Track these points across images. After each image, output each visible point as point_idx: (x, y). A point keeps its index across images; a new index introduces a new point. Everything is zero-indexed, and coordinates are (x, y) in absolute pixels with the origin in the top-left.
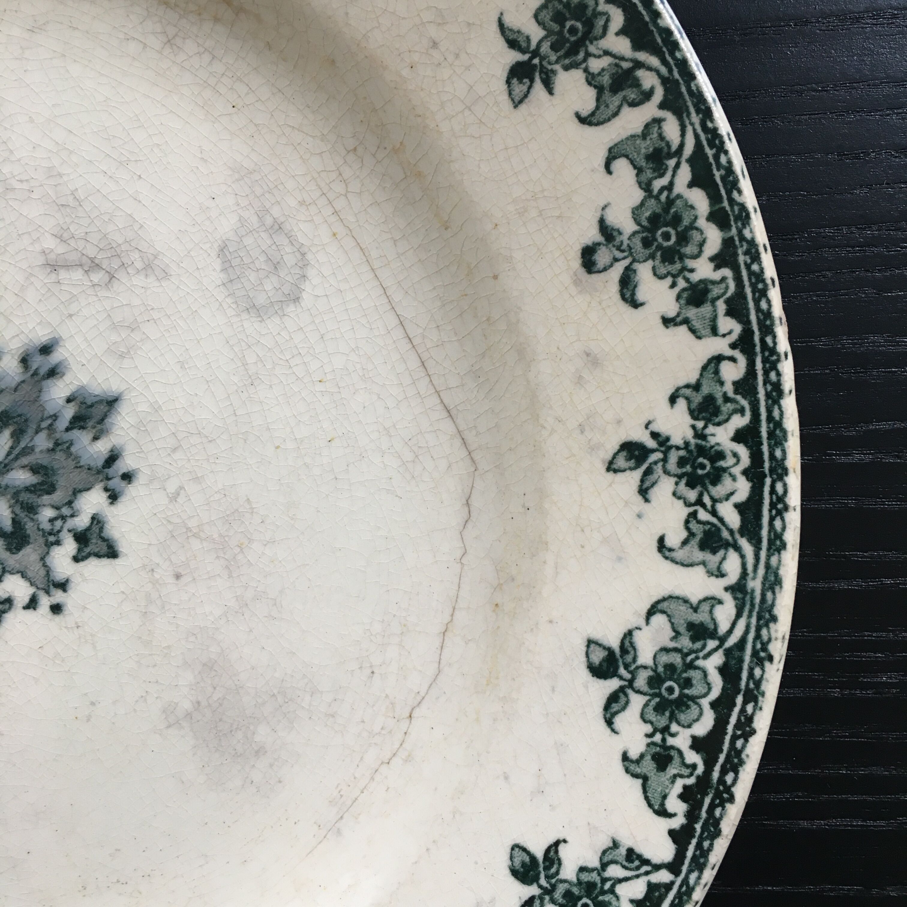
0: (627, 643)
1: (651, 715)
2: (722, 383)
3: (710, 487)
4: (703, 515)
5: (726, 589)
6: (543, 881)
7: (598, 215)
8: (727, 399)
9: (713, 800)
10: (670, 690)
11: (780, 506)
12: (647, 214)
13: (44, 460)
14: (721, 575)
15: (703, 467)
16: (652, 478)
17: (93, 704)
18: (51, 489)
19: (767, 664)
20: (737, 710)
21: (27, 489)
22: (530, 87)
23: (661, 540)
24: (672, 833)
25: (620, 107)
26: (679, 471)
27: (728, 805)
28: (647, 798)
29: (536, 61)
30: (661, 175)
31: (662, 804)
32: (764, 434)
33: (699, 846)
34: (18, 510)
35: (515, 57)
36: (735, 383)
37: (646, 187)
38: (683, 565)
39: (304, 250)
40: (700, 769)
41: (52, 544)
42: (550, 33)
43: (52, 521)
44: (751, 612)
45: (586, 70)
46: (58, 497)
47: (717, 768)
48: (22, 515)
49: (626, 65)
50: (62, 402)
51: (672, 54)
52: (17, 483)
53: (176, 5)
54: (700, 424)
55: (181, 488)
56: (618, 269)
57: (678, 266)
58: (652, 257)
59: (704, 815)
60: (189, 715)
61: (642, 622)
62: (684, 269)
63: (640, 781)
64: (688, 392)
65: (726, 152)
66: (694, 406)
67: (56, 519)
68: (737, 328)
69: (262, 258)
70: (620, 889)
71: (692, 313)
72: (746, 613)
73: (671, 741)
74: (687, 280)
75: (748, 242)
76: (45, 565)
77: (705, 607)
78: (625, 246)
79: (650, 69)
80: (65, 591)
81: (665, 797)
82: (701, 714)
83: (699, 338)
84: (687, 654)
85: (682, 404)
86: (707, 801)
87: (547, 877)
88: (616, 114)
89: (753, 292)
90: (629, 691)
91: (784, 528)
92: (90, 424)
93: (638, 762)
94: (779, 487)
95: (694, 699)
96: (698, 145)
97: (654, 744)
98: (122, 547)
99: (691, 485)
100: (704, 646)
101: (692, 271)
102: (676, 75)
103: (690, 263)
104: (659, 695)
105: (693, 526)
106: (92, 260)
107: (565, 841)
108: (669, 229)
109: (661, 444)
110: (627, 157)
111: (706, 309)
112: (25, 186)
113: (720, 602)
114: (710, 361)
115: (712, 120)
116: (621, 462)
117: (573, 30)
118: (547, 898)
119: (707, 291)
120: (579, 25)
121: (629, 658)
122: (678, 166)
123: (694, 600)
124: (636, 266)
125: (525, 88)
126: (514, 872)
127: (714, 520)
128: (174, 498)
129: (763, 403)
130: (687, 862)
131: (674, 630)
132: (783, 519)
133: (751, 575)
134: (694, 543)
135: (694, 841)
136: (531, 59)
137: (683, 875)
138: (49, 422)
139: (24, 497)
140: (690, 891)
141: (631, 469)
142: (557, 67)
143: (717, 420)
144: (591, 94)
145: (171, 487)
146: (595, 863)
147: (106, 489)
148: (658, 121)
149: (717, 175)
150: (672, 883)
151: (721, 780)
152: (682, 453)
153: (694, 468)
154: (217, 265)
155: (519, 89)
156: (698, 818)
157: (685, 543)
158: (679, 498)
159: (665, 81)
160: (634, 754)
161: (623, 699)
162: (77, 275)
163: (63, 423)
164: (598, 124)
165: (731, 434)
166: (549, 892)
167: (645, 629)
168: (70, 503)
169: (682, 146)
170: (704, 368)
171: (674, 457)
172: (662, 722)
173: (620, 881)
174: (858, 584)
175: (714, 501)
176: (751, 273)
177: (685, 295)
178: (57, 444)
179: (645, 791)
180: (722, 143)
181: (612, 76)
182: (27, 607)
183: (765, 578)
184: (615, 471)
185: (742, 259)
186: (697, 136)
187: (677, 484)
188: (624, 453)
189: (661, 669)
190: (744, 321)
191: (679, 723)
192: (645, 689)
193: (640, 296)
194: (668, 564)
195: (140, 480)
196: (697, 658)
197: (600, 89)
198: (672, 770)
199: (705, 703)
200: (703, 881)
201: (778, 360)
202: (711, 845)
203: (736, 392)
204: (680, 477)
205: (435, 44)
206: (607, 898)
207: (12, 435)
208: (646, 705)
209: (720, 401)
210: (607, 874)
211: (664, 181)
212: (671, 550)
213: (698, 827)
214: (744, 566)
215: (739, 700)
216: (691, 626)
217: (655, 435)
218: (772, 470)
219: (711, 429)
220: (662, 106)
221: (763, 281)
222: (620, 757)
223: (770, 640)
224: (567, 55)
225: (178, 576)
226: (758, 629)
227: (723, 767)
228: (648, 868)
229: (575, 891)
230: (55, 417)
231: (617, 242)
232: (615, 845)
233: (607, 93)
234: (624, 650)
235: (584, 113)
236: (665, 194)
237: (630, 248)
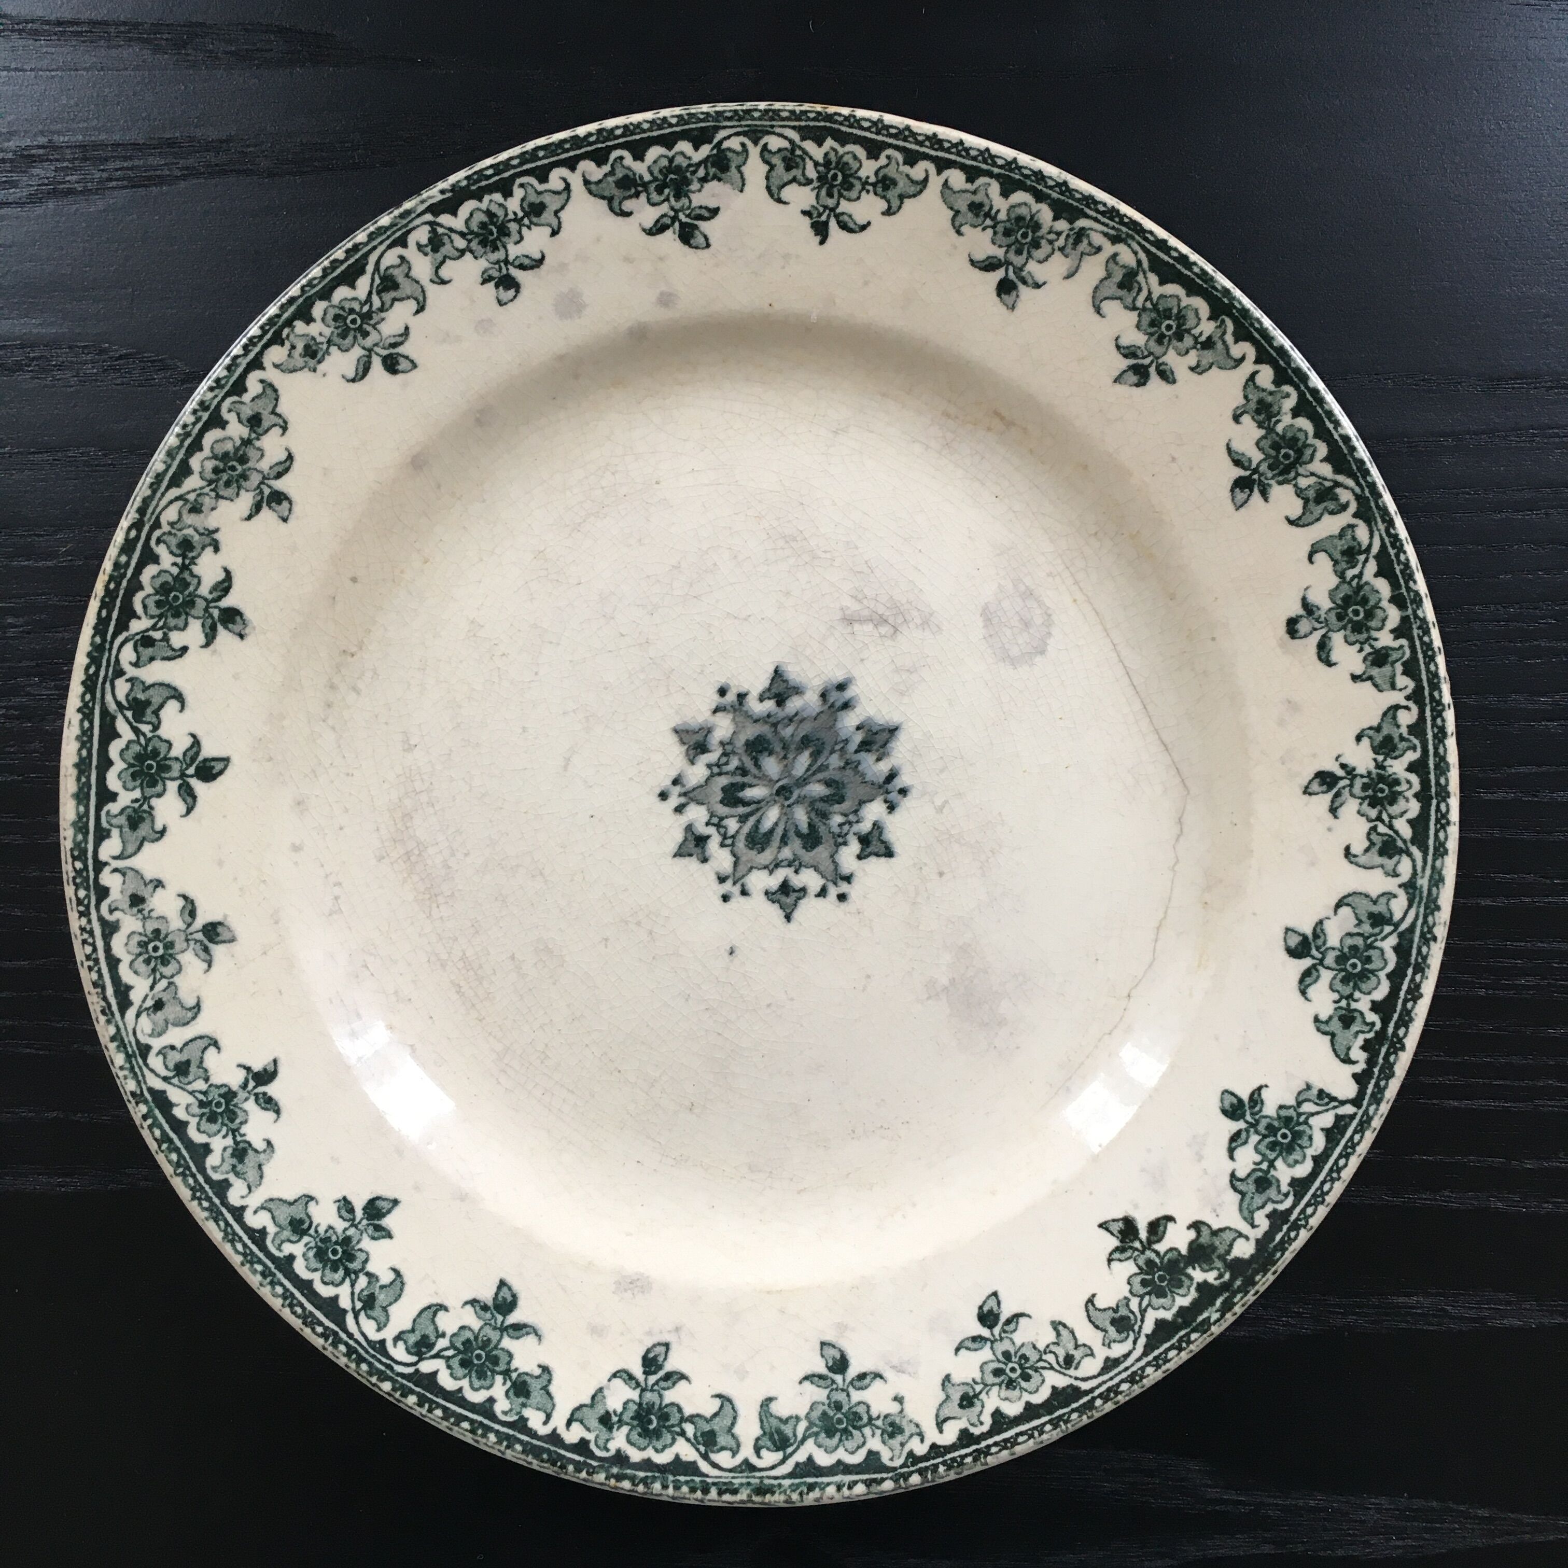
0: (1318, 930)
1: (1338, 986)
2: (1398, 726)
3: (1388, 807)
4: (1382, 829)
5: (1400, 886)
6: (1248, 1118)
7: (1301, 595)
8: (1402, 738)
9: (1388, 1049)
10: (1354, 966)
11: (1443, 821)
12: (1341, 595)
13: (837, 776)
14: (1396, 875)
15: (1382, 791)
16: (1339, 800)
17: (868, 977)
18: (841, 800)
19: (1432, 943)
20: (1407, 979)
21: (823, 799)
22: (1249, 496)
23: (1347, 849)
24: (1355, 1076)
25: (1322, 515)
26: (1363, 794)
27: (1400, 1053)
28: (1334, 1050)
29: (1256, 477)
30: (1353, 567)
31: (1347, 1054)
32: (1432, 766)
33: (1377, 1085)
34: (813, 815)
35: (1239, 472)
36: (1408, 727)
37: (1341, 575)
38: (1365, 868)
39: (1049, 612)
40: (1378, 1026)
41: (841, 844)
42: (1268, 456)
43: (841, 825)
44: (1420, 903)
45: (1295, 486)
46: (846, 806)
47: (1392, 1025)
48: (816, 820)
49: (1327, 484)
50: (853, 729)
51: (1364, 478)
52: (814, 794)
53: (957, 417)
54: (1380, 758)
55: (946, 802)
56: (1316, 637)
57: (1365, 635)
58: (1344, 628)
59: (1381, 1061)
60: (945, 989)
61: (1331, 913)
62: (1369, 638)
63: (1329, 1037)
64: (1371, 733)
65: (1405, 552)
66: (1376, 744)
67: (844, 824)
68: (1411, 685)
69: (1016, 618)
70: (1312, 1121)
71: (1375, 672)
72: (1415, 905)
73: (1354, 1005)
74: (1372, 647)
75: (1420, 619)
76: (834, 862)
77: (1383, 900)
78: (1322, 619)
79: (1346, 488)
80: (849, 883)
81: (1349, 1049)
82: (1379, 983)
83: (1381, 691)
84: (1368, 938)
85: (1366, 742)
86: (1384, 1050)
87: (1252, 1114)
88: (1318, 519)
89: (1424, 657)
90: (1320, 968)
91: (1446, 838)
92: (875, 748)
93: (1327, 1022)
94: (1443, 807)
95: (1373, 972)
96: (1383, 546)
97: (1340, 1008)
98: (897, 848)
99: (1372, 805)
100: (1382, 931)
101: (1376, 639)
102: (1368, 494)
103: (1374, 634)
104: (1345, 970)
105: (1374, 837)
106: (881, 616)
107: (1266, 1086)
108: (1358, 607)
109: (1348, 773)
110: (1326, 551)
111: (1387, 669)
112: (828, 556)
113: (1395, 896)
114: (1389, 709)
115: (1394, 528)
116: (1315, 787)
117: (1287, 456)
118: (1252, 1130)
119: (1387, 656)
120: (1291, 452)
121: (1320, 942)
122: (1366, 560)
123: (1374, 895)
124: (1331, 634)
125: (1245, 496)
126: (1224, 1112)
127: (1391, 833)
128: (940, 810)
129: (1431, 742)
130: (1367, 1097)
131: (1357, 918)
132: (1446, 831)
133: (1420, 874)
134: (1375, 850)
135: (1373, 1082)
136: (1251, 475)
137: (1364, 1108)
138: (842, 745)
139: (819, 805)
140: (1370, 1119)
141: (1323, 792)
142: (1272, 482)
143: (1394, 755)
144: (1299, 503)
145: (938, 802)
146: (1291, 1102)
147: (886, 801)
148: (1352, 527)
149: (1397, 569)
150: (1355, 1114)
151: (1395, 1034)
152: (1366, 780)
153: (1375, 791)
154: (980, 622)
155: (1241, 496)
156: (1376, 1064)
157: (1367, 850)
158: (1362, 815)
159: (1358, 498)
160: (1323, 1017)
161: (1315, 974)
162: (869, 627)
163: (853, 746)
164: (1303, 526)
165: (1406, 766)
166: (1254, 1125)
167: (1334, 919)
168: (856, 812)
169: (1370, 546)
170: (1385, 714)
171: (1358, 783)
172: (1347, 990)
173: (1313, 1114)
174: (1500, 902)
175: (1391, 817)
176: (1423, 643)
177: (1370, 658)
178: (847, 763)
179: (1333, 1045)
180: (1402, 545)
181: (1317, 491)
182: (818, 895)
183: (1431, 877)
184: (1310, 794)
185: (1416, 632)
186: (1382, 539)
187: (1361, 804)
188: (1318, 780)
189: (1346, 950)
190: (1417, 679)
191: (1361, 992)
192: (1334, 965)
193: (1334, 657)
194: (1353, 866)
195: (914, 795)
196: (1376, 940)
197: (1306, 501)
198: (1355, 1028)
199: (1382, 975)
200: (1380, 1112)
201: (1443, 710)
202: (1387, 1084)
203: (1410, 733)
204: (1363, 799)
206: (1301, 1128)
207: (811, 755)
208: (1334, 978)
209: (1397, 740)
210: (1301, 1110)
211: (1356, 571)
212: (1355, 856)
213: (1376, 1070)
214: (1414, 867)
215: (1410, 971)
216: (1371, 916)
217: (1343, 766)
218: (1437, 794)
219: (1389, 762)
220: (1355, 515)
221: (1432, 649)
222: (1312, 1019)
223: (1434, 924)
224: (1280, 474)
225: (941, 874)
226: (1426, 916)
227: (1396, 1023)
228: (1336, 1104)
229: (1276, 1124)
230: (846, 741)
231: (1316, 616)
232: (1309, 1087)
233: (1311, 505)
234: (1316, 935)
235: (1293, 517)
236: (1356, 580)
237: (1326, 620)
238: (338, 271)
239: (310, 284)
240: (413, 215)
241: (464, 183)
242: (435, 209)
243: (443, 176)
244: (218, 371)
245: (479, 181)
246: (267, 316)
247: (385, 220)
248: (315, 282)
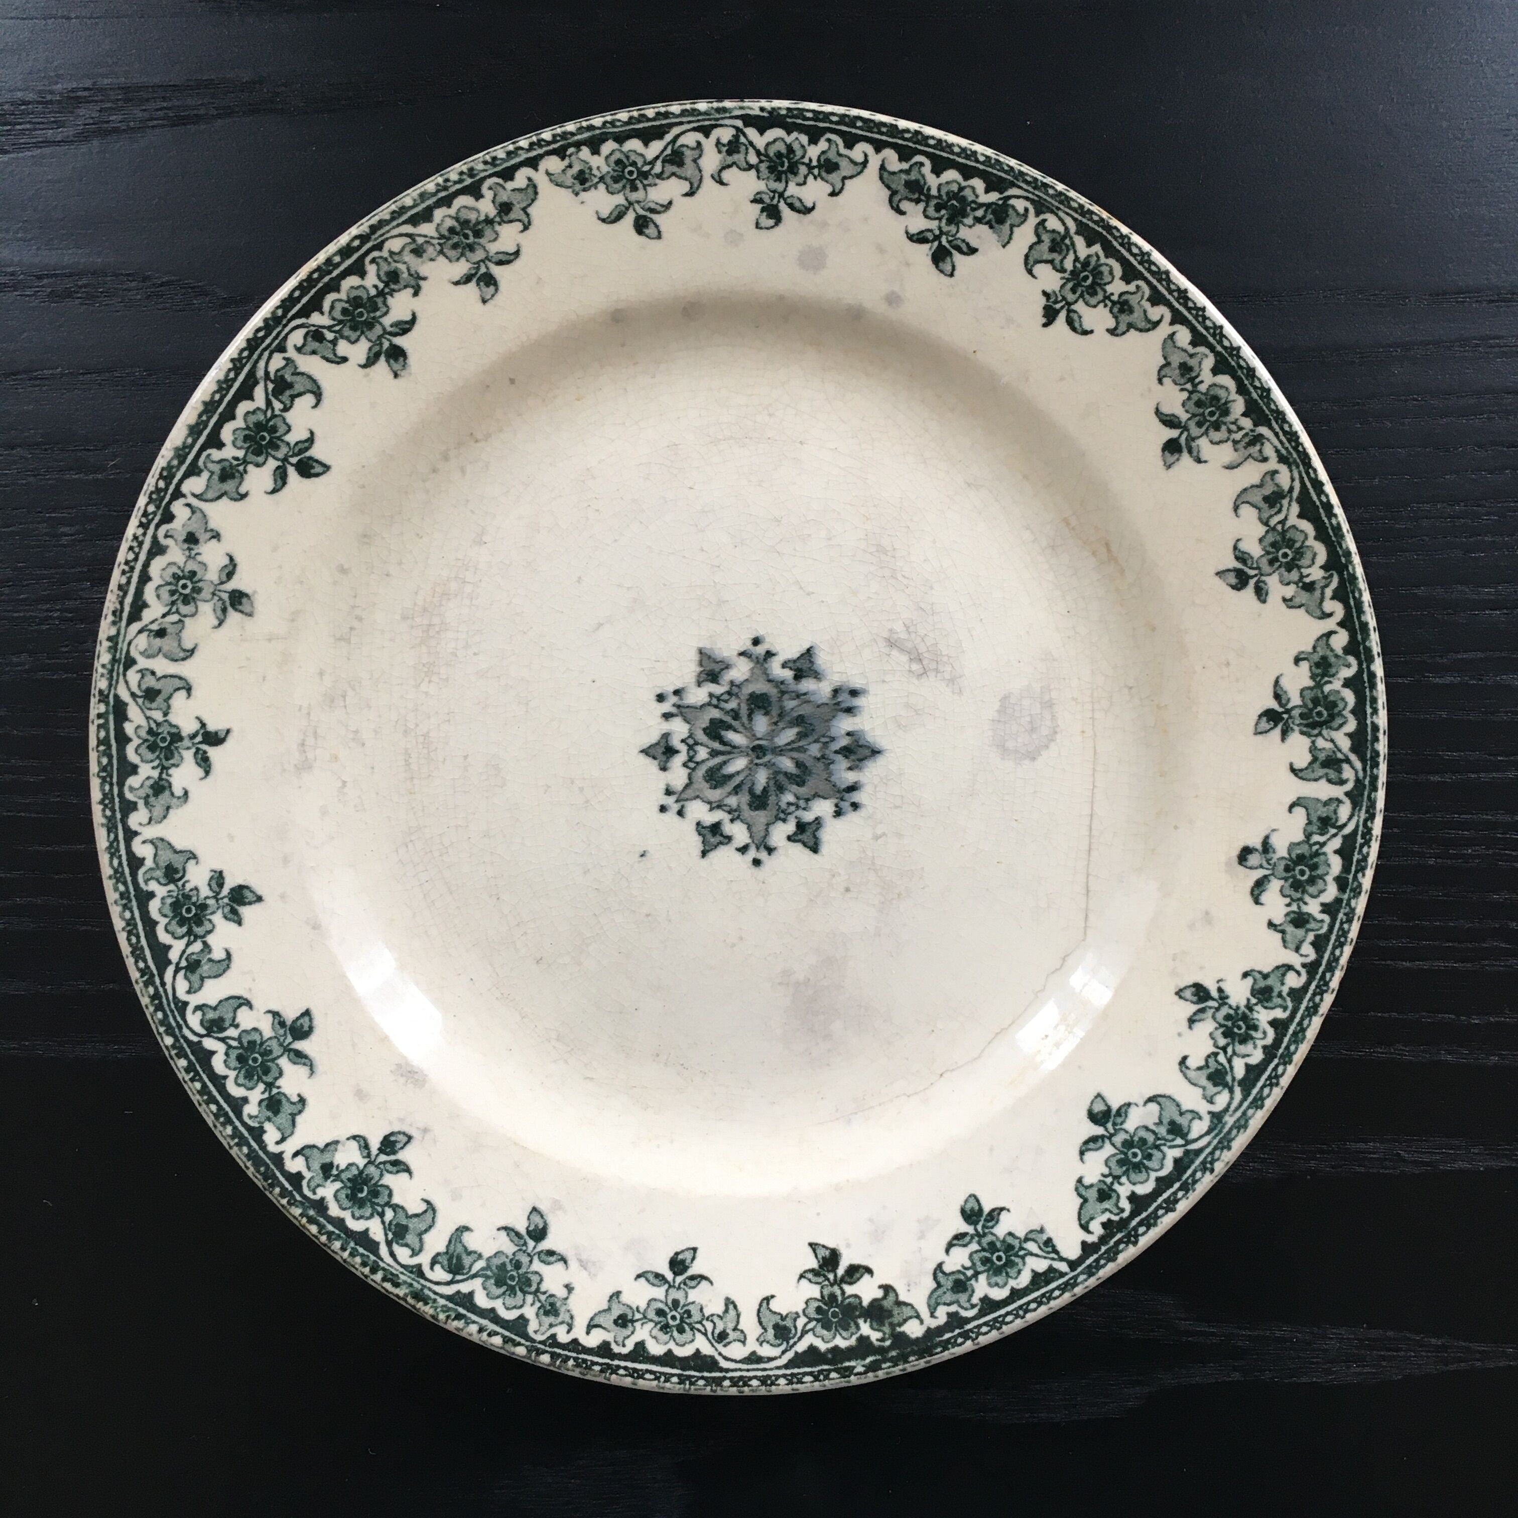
0: (1123, 1110)
1: (1113, 1164)
2: (1283, 984)
3: (1237, 1044)
5: (1209, 1113)
6: (979, 1227)
7: (1267, 833)
8: (1280, 995)
9: (1123, 1237)
10: (1135, 1155)
12: (1299, 852)
13: (809, 763)
14: (1211, 1101)
15: (1240, 1028)
16: (1201, 1016)
17: (741, 938)
18: (801, 783)
19: (1208, 1173)
20: (1171, 1190)
21: (787, 775)
22: (1272, 729)
23: (1185, 1058)
24: (1084, 1244)
25: (1320, 778)
26: (1223, 1022)
27: (1131, 1246)
28: (1079, 1214)
29: (1285, 716)
30: (1322, 834)
31: (1088, 1223)
32: (1291, 1031)
33: (1097, 1261)
34: (772, 783)
35: (1274, 705)
36: (1291, 989)
37: (1308, 836)
38: (1190, 1082)
39: (1058, 730)
40: (1126, 1215)
41: (780, 819)
42: (1305, 705)
43: (789, 804)
44: (1217, 1135)
45: (1313, 742)
46: (802, 791)
47: (1138, 1219)
48: (772, 788)
49: (1340, 756)
50: (843, 732)
51: (1372, 768)
52: (782, 766)
53: (1073, 529)
54: (1254, 1001)
55: (884, 834)
56: (1259, 874)
57: (1299, 895)
58: (1286, 879)
59: (1112, 1243)
60: (797, 984)
61: (1141, 1103)
62: (1301, 899)
63: (1081, 1200)
64: (1258, 976)
65: (1369, 847)
66: (1257, 987)
67: (792, 804)
68: (1313, 956)
69: (1028, 719)
70: (1029, 1259)
71: (1290, 929)
72: (1213, 1134)
73: (1116, 1186)
74: (1299, 907)
75: (1350, 908)
76: (767, 830)
77: (1189, 1116)
78: (1272, 862)
80: (769, 854)
81: (1092, 1219)
82: (1147, 1180)
83: (1285, 947)
84: (1159, 1139)
85: (1249, 981)
86: (1119, 1236)
87: (984, 1227)
88: (1316, 780)
89: (1336, 941)
90: (1107, 1141)
91: (1268, 1096)
92: (852, 757)
93: (1087, 1188)
94: (1280, 1069)
95: (1147, 1169)
96: (1355, 832)
97: (1104, 1183)
98: (824, 849)
99: (1225, 1035)
100: (1173, 1140)
101: (1306, 903)
102: (1367, 782)
103: (1307, 898)
104: (1125, 1154)
105: (1211, 1061)
106: (919, 654)
107: (1009, 1210)
108: (1306, 869)
109: (1221, 998)
110: (1307, 809)
111: (1300, 932)
112: (905, 582)
113: (1200, 1118)
114: (1283, 966)
115: (1372, 823)
116: (1188, 994)
117: (1319, 714)
118: (977, 1239)
119: (1308, 922)
120: (1325, 713)
121: (1119, 1120)
122: (1335, 835)
123: (1184, 1108)
124: (1272, 878)
125: (1268, 727)
126: (963, 1211)
127: (1227, 1066)
128: (877, 838)
129: (1301, 1011)
130: (1084, 1266)
131: (1160, 1118)
132: (1271, 1090)
133: (1230, 1112)
134: (1205, 1072)
135: (1095, 1256)
136: (1283, 713)
137: (1076, 1273)
138: (827, 740)
139: (781, 778)
140: (1075, 1284)
141: (1192, 1002)
142: (1296, 728)
143: (1266, 1004)
144: (1308, 758)
145: (879, 832)
146: (1021, 1234)
147: (836, 805)
148: (1339, 801)
149: (1356, 857)
150: (1066, 1274)
151: (1135, 1229)
152: (1232, 1012)
153: (1234, 1025)
154: (997, 706)
155: (1264, 725)
156: (1107, 1243)
157: (1200, 1068)
158: (1213, 1038)
159: (1358, 781)
160: (1087, 1181)
161: (1100, 1143)
162: (904, 658)
163: (836, 746)
164: (1301, 778)
165: (1270, 1019)
166: (980, 1236)
167: (1141, 1108)
168: (807, 800)
169: (1345, 825)
170: (1278, 968)
171: (1225, 1011)
172: (1118, 1171)
173: (1032, 1254)
175: (1234, 1053)
176: (1341, 928)
177: (1292, 916)
178: (823, 757)
179: (1081, 1208)
180: (1370, 840)
181: (1328, 757)
182: (738, 850)
183: (1238, 1120)
184: (1181, 997)
185: (1341, 916)
186: (1357, 826)
187: (1216, 1029)
188: (1193, 989)
189: (1136, 1139)
190: (1320, 955)
191: (1128, 1179)
193: (1264, 898)
194: (1181, 1075)
195: (861, 813)
196: (1165, 1145)
197: (1315, 759)
198: (1107, 1205)
199: (1153, 1175)
200: (1087, 1284)
201: (1326, 991)
202: (1106, 1264)
203: (1289, 994)
204: (1221, 1026)
205: (1228, 664)
206: (1017, 1260)
207: (798, 734)
208: (1114, 1155)
209: (1275, 994)
210: (1025, 1246)
211: (1321, 839)
212: (1187, 1068)
213: (1103, 1249)
214: (1229, 1104)
215: (1177, 1185)
216: (1172, 1123)
217: (1220, 990)
218: (1282, 1056)
219: (1258, 1008)
220: (1347, 794)
221: (1346, 938)
222: (1076, 1178)
223: (1218, 1159)
224: (1307, 726)
225: (847, 890)
226: (1215, 1149)
227: (1142, 1220)
228: (1056, 1257)
229: (998, 1245)
230: (833, 739)
231: (1269, 856)
232: (1042, 1231)
233: (1317, 765)
234: (1119, 1113)
235: (1296, 767)
236: (1317, 847)
237: (1275, 864)
238: (641, 126)
239: (612, 123)
240: (728, 115)
241: (784, 112)
242: (749, 120)
243: (769, 97)
244: (499, 151)
245: (797, 117)
246: (563, 129)
247: (702, 106)
248: (618, 124)
